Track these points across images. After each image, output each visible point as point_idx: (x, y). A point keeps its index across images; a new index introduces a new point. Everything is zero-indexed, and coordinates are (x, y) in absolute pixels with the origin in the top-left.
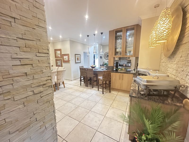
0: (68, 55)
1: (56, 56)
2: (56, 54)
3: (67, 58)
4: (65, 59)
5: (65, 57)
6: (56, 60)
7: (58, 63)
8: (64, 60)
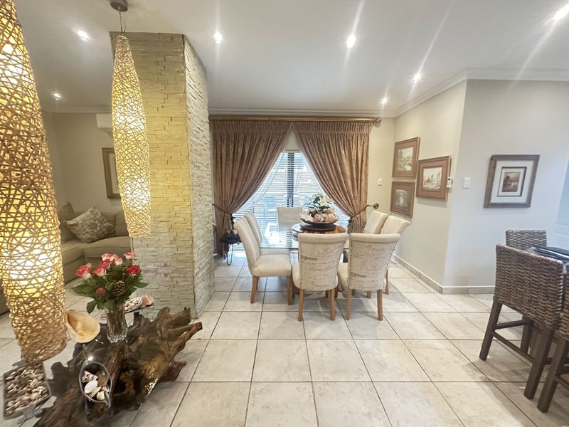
0: (444, 162)
1: (399, 169)
2: (399, 163)
3: (435, 177)
4: (428, 181)
5: (428, 173)
6: (395, 185)
7: (399, 196)
8: (425, 186)
